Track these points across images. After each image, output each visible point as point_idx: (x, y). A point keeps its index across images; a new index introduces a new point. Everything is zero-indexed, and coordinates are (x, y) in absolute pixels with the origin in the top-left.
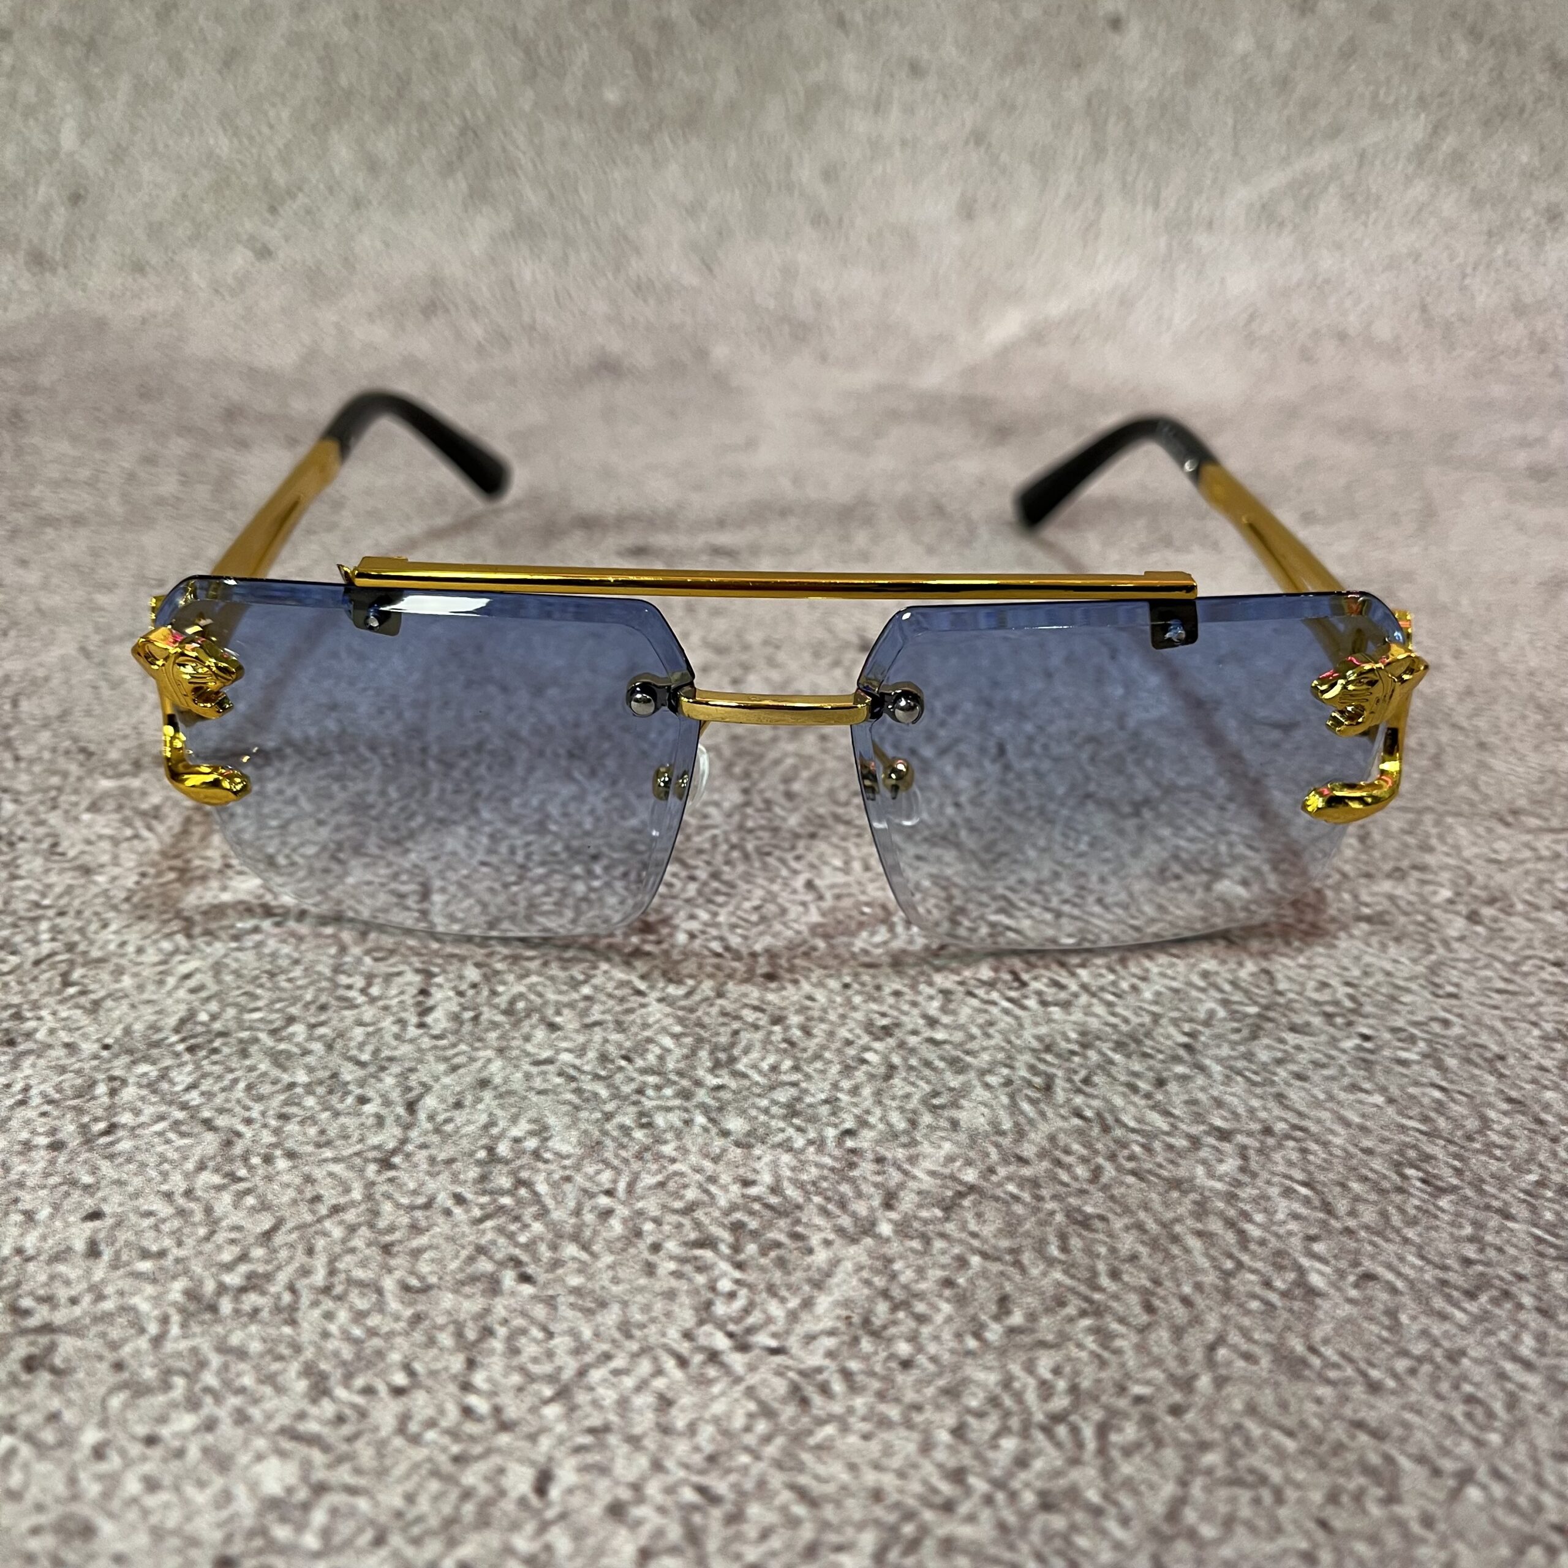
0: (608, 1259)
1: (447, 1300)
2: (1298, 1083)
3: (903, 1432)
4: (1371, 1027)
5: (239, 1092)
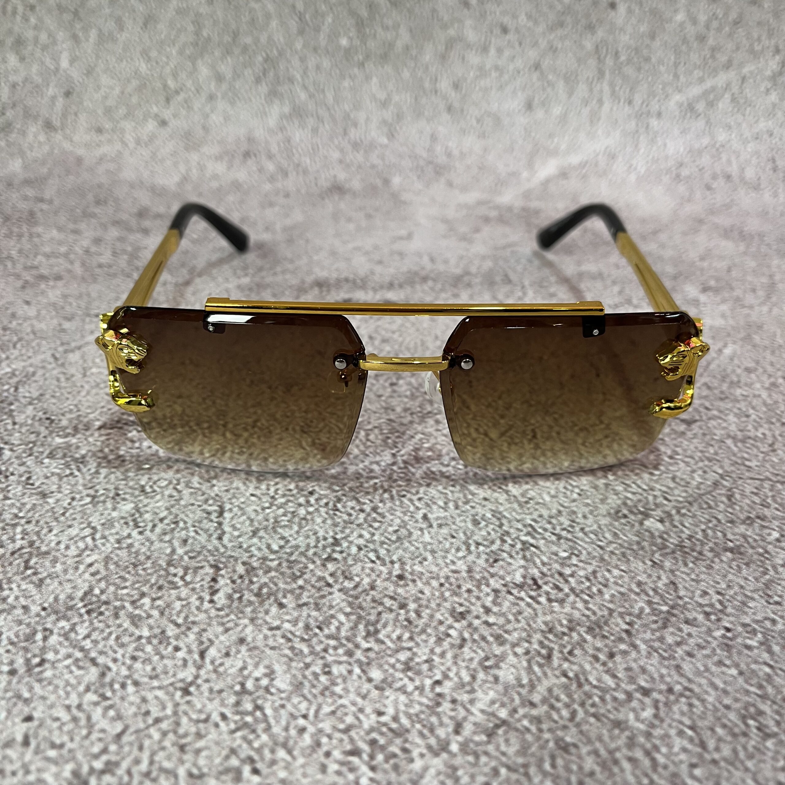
2: (688, 659)
4: (732, 623)
5: (112, 641)
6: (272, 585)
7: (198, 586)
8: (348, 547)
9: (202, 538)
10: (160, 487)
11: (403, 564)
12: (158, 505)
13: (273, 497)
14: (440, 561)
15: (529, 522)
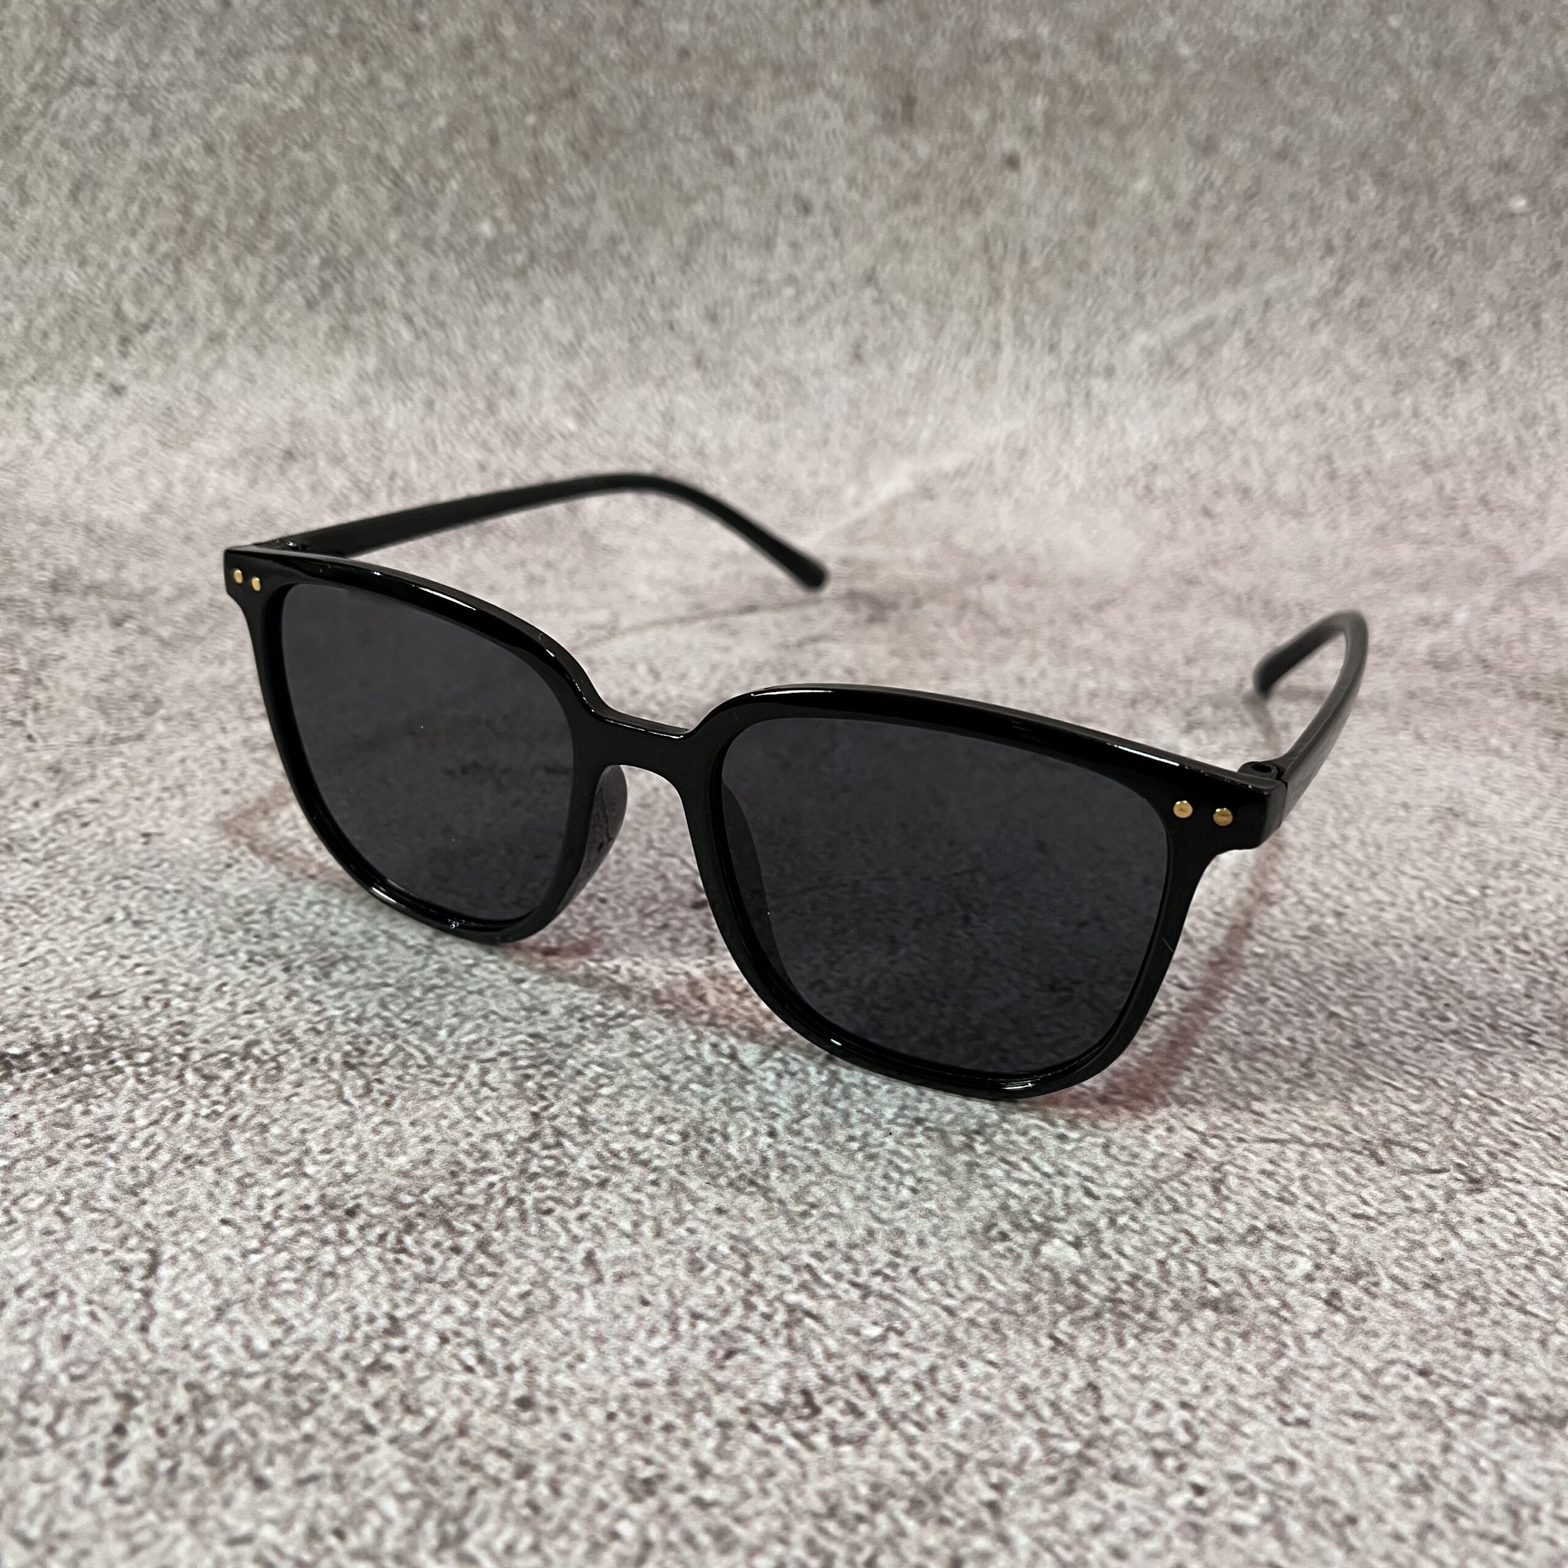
4: (1207, 1473)
6: (244, 1436)
7: (81, 1446)
8: (419, 1338)
9: (104, 1331)
10: (27, 1212)
11: (533, 1370)
12: (16, 1253)
13: (268, 1226)
14: (613, 1362)
15: (807, 1259)
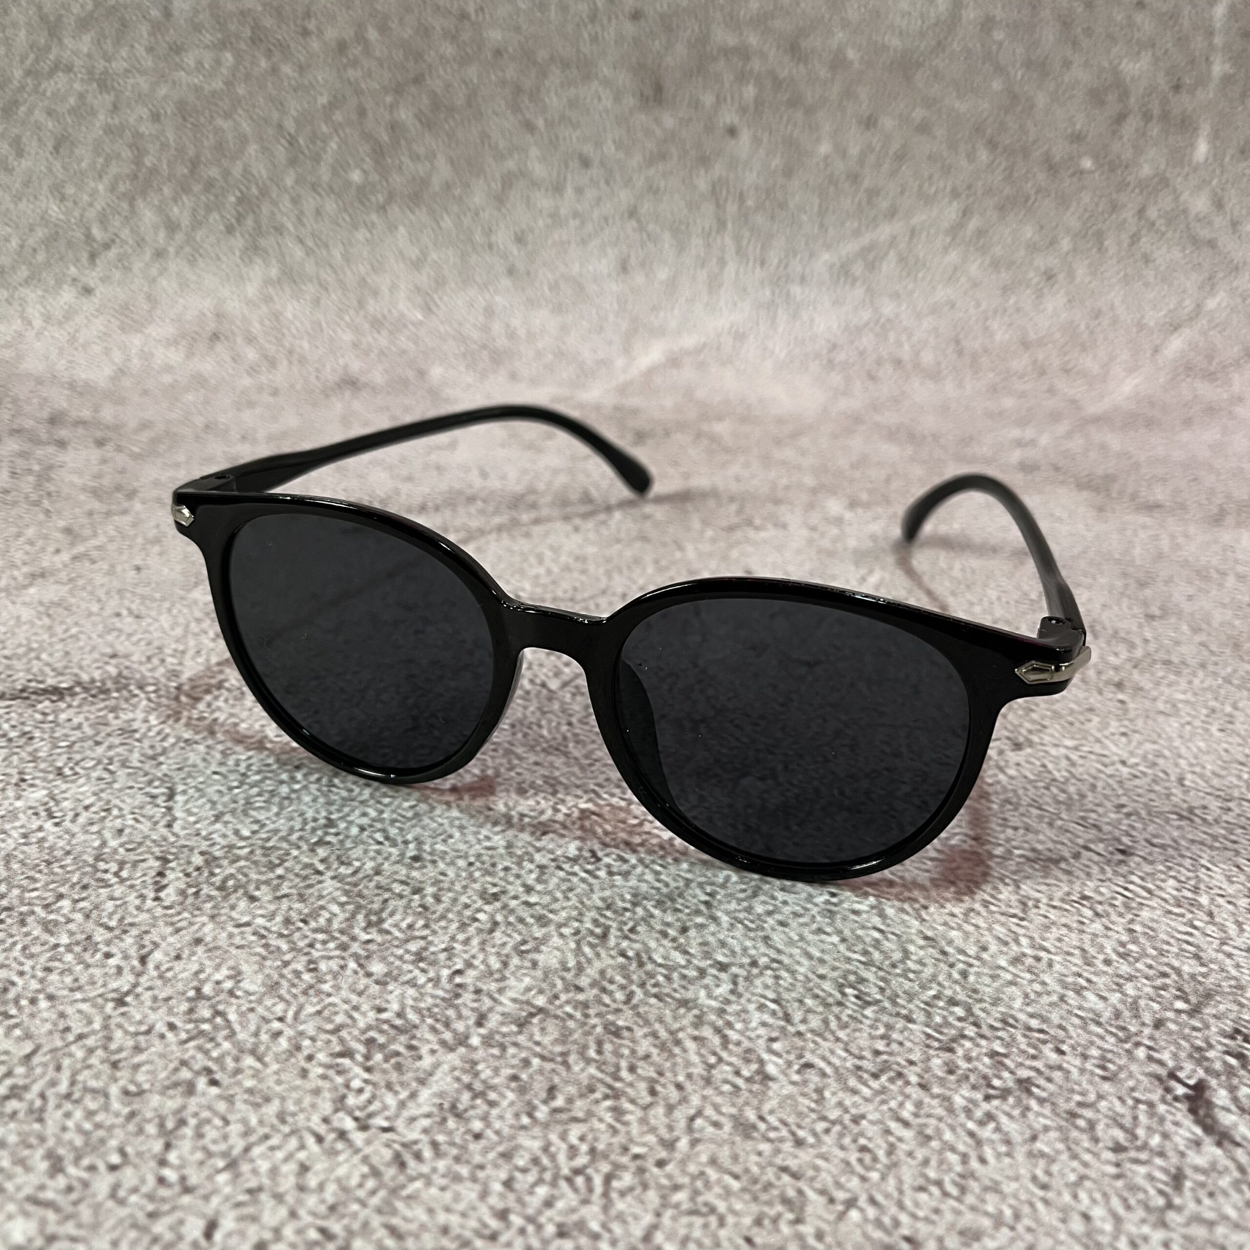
0: (275, 1067)
1: (155, 1100)
2: (781, 928)
3: (469, 1184)
5: (17, 952)
6: (240, 877)
7: (137, 882)
8: (347, 828)
9: (145, 827)
10: (85, 769)
12: (82, 790)
13: (244, 775)
14: (470, 838)
15: (592, 787)
